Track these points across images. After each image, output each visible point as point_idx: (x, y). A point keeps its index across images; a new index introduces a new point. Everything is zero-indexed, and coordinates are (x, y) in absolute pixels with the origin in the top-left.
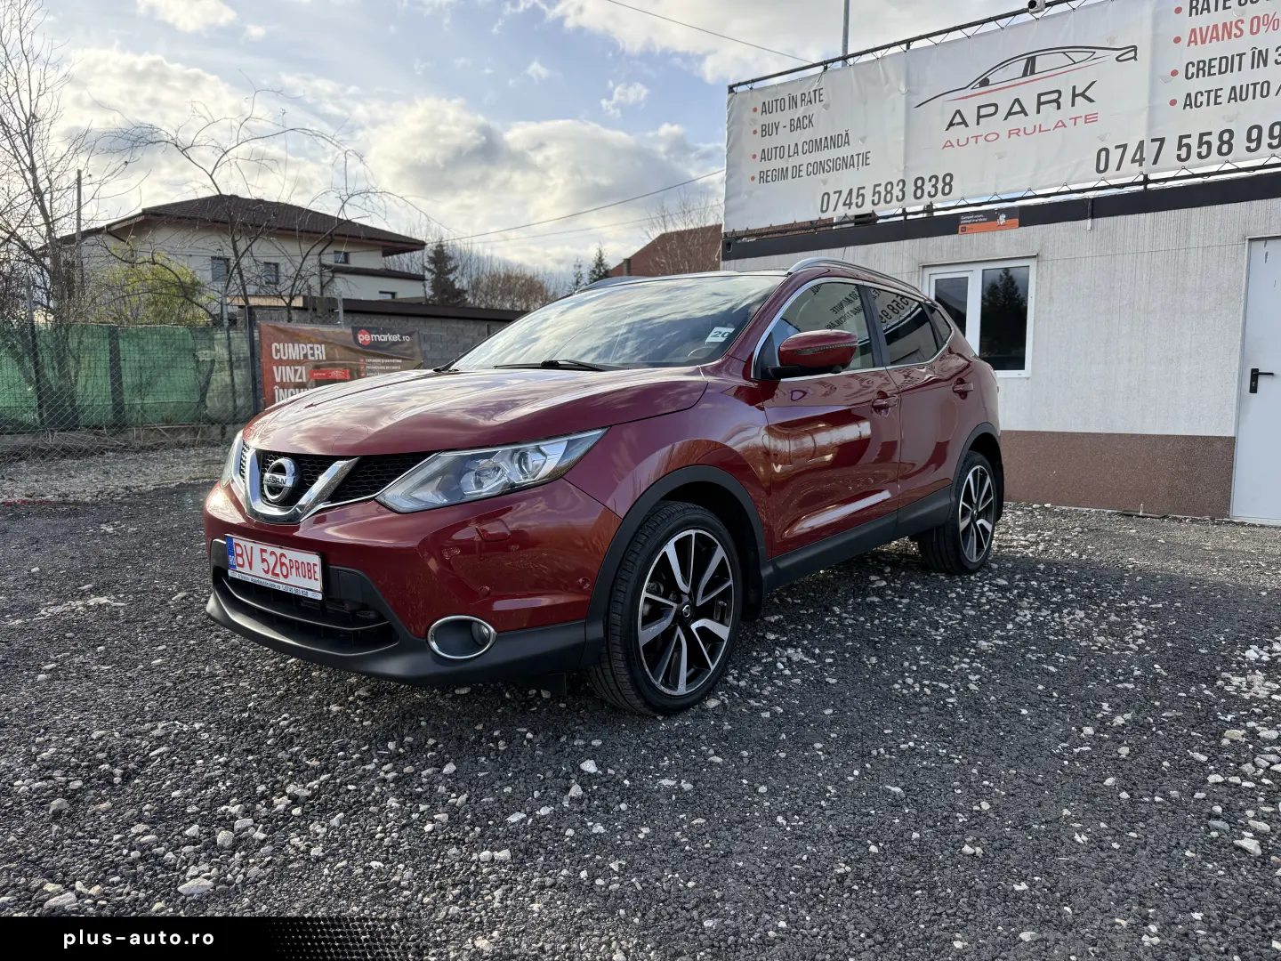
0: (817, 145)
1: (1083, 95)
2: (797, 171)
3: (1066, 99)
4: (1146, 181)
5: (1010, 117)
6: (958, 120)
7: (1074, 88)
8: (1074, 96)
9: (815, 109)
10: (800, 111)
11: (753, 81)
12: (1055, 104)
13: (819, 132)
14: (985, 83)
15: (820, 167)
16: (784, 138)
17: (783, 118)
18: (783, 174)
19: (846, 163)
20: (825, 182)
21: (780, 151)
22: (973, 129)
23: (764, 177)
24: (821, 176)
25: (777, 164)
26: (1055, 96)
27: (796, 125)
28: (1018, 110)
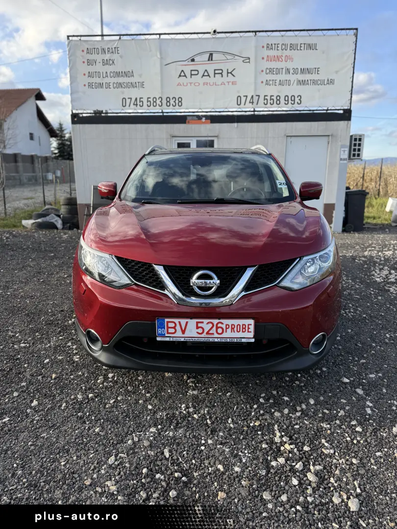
0: (117, 74)
1: (231, 73)
2: (108, 86)
3: (225, 73)
4: (254, 111)
5: (204, 77)
6: (183, 74)
7: (228, 70)
8: (228, 73)
9: (115, 56)
10: (107, 56)
11: (81, 36)
12: (220, 75)
13: (118, 68)
14: (193, 60)
15: (120, 85)
16: (99, 67)
17: (99, 58)
18: (101, 85)
19: (133, 85)
20: (123, 93)
21: (98, 74)
22: (189, 79)
23: (90, 85)
24: (120, 89)
25: (96, 80)
26: (220, 71)
27: (105, 63)
28: (206, 74)
